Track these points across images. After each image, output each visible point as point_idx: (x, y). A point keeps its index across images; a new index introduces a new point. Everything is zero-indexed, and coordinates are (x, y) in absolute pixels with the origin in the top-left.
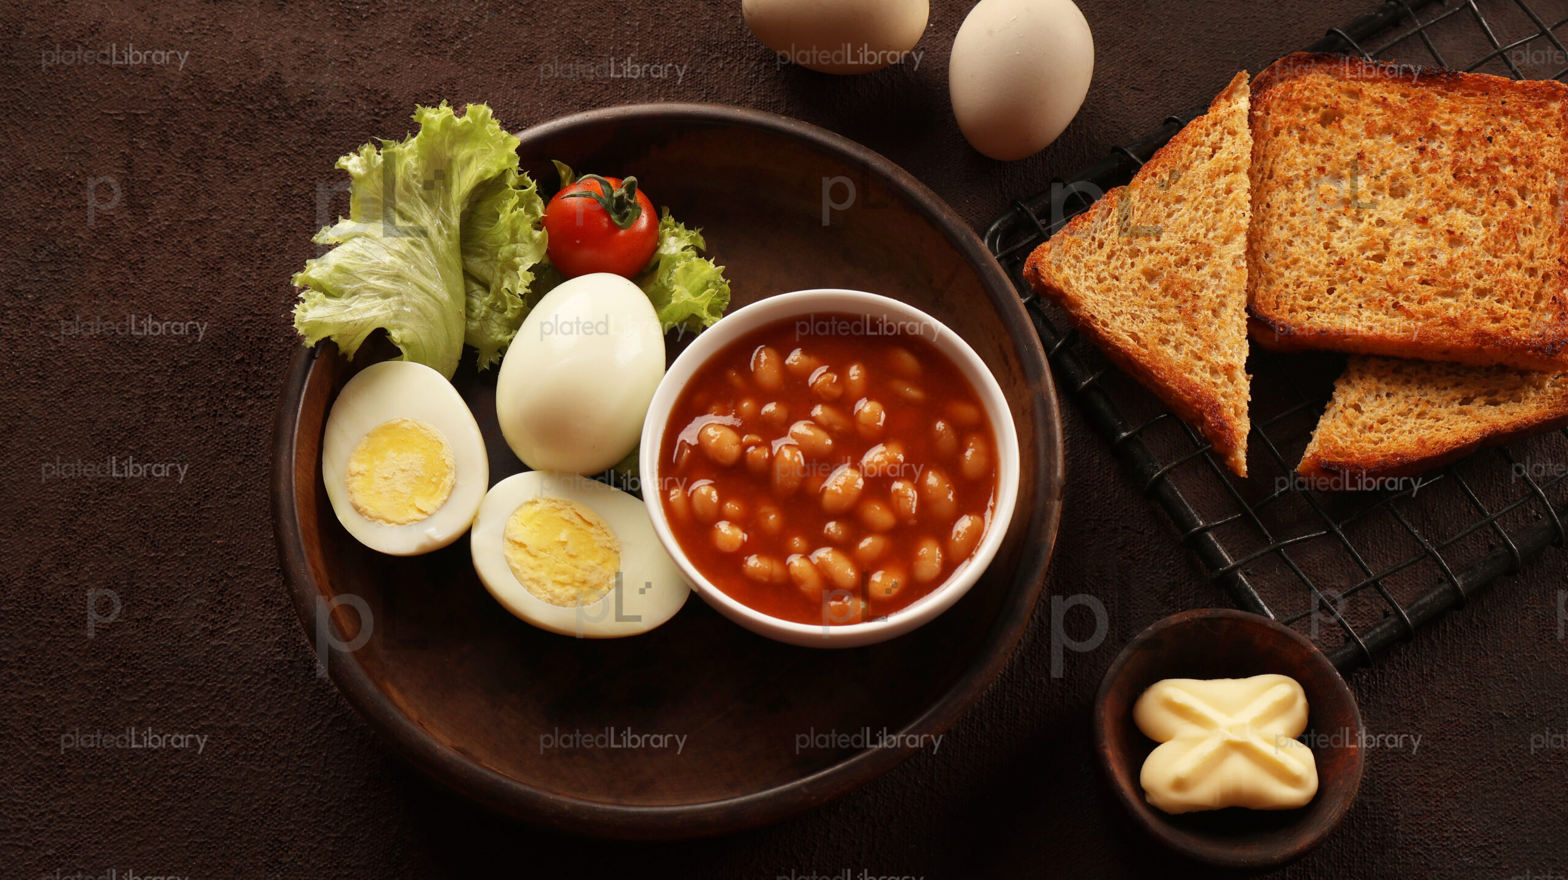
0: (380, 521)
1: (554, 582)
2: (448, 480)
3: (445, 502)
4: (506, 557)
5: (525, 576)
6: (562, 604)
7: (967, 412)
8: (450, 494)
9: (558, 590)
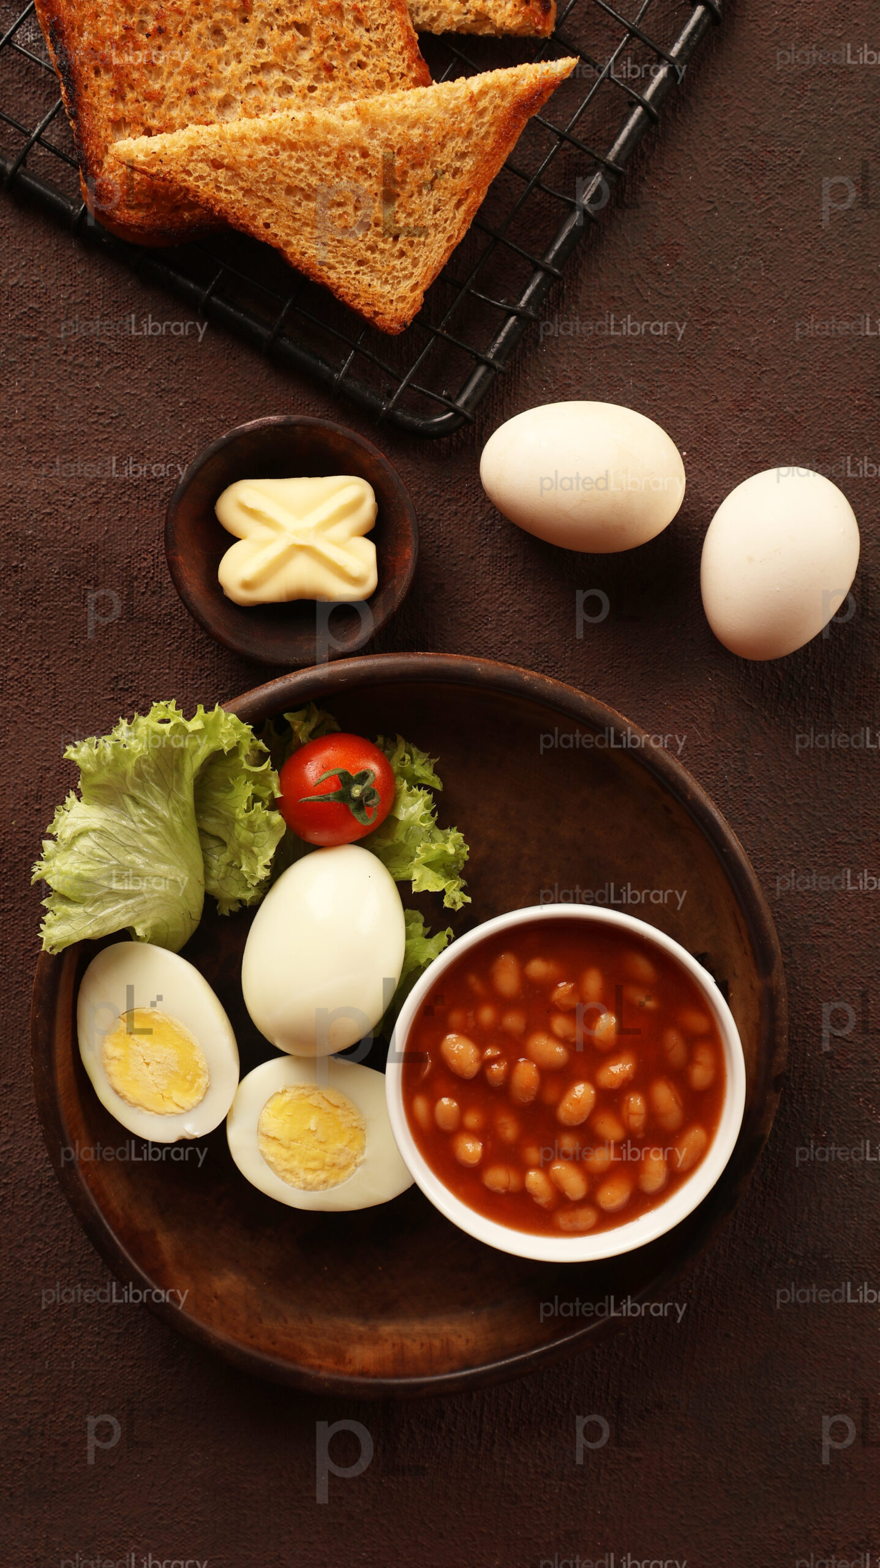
0: (140, 1108)
1: (306, 1169)
2: (202, 1081)
3: (201, 1101)
4: (261, 1152)
5: (279, 1168)
6: (315, 1189)
7: (697, 1022)
8: (205, 1095)
9: (310, 1177)
